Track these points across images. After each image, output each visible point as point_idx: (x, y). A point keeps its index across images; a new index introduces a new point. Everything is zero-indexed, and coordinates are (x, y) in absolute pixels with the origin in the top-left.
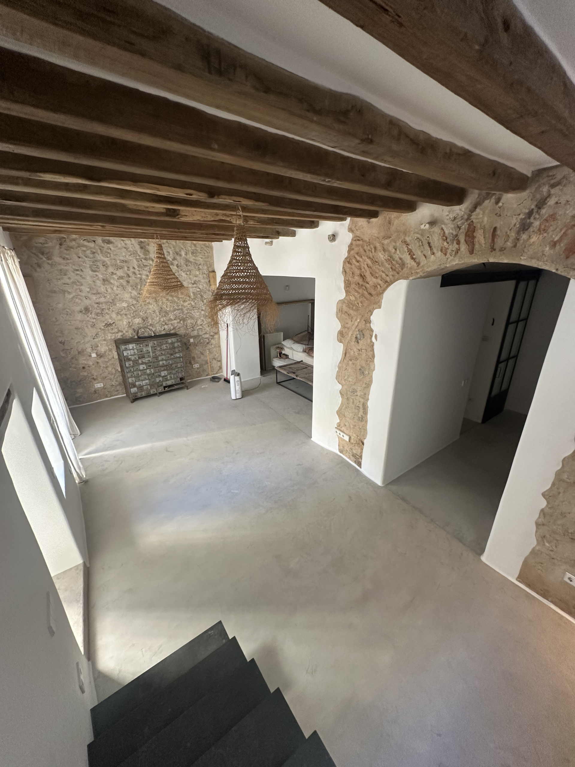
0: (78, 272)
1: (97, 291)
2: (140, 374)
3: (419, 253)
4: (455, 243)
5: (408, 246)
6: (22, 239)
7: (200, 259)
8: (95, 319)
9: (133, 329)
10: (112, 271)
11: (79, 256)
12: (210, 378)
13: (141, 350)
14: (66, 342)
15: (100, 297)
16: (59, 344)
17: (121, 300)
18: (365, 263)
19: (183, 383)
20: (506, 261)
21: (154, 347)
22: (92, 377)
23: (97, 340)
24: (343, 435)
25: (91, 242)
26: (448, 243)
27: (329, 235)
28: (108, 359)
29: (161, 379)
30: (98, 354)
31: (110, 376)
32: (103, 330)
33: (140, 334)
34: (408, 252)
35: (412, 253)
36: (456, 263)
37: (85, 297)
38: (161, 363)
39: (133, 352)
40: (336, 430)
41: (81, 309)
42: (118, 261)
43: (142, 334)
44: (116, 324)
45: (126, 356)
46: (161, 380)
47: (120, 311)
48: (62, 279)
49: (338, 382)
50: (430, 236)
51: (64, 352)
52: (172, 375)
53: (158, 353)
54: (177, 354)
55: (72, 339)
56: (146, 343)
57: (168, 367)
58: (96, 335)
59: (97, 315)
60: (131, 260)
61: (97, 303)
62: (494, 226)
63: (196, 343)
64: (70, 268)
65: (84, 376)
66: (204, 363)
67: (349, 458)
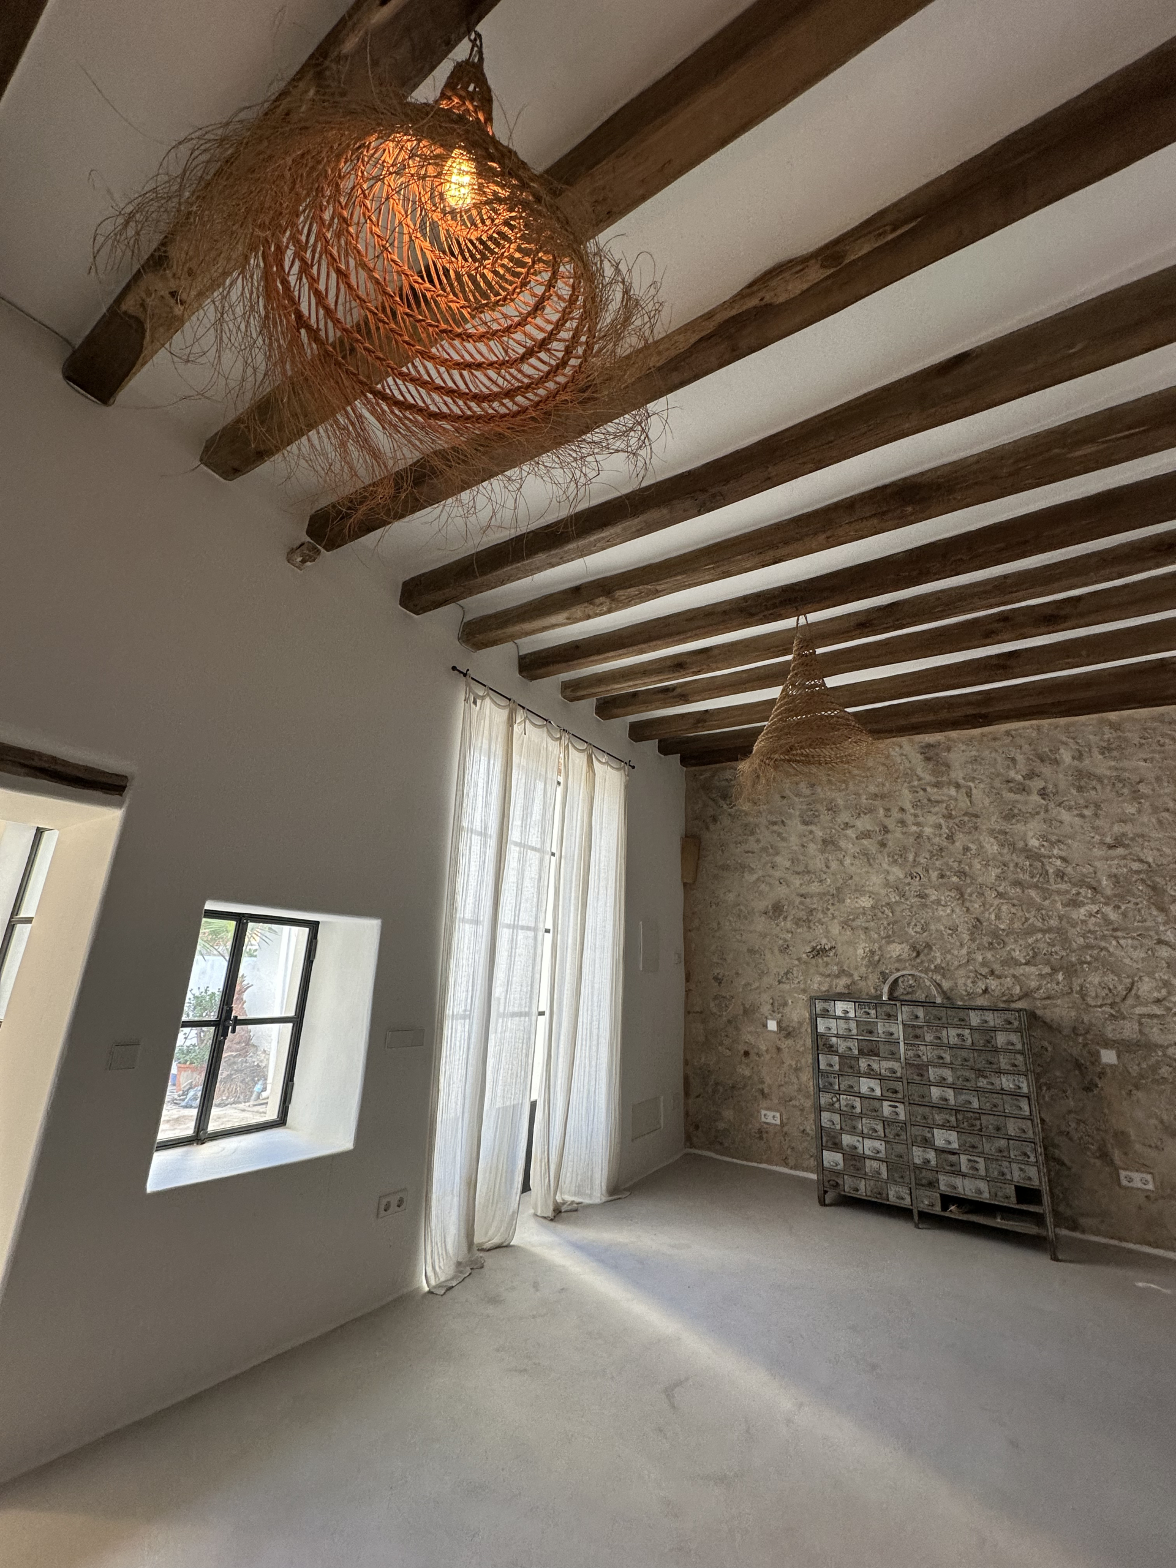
0: (776, 828)
1: (806, 868)
2: (858, 1110)
8: (792, 932)
9: (882, 973)
10: (847, 820)
13: (869, 1028)
14: (725, 979)
15: (811, 882)
16: (713, 981)
19: (1032, 1218)
22: (760, 1086)
23: (786, 987)
29: (931, 1155)
30: (784, 1025)
32: (805, 963)
37: (780, 879)
38: (935, 1092)
39: (845, 1026)
41: (767, 907)
42: (864, 797)
44: (840, 951)
45: (823, 1035)
46: (933, 1163)
48: (746, 842)
51: (717, 1002)
52: (982, 1161)
53: (927, 1053)
54: (1004, 1079)
55: (737, 974)
57: (964, 1121)
58: (786, 974)
59: (797, 924)
60: (896, 791)
61: (802, 896)
63: (1134, 1074)
64: (763, 820)
65: (744, 1077)
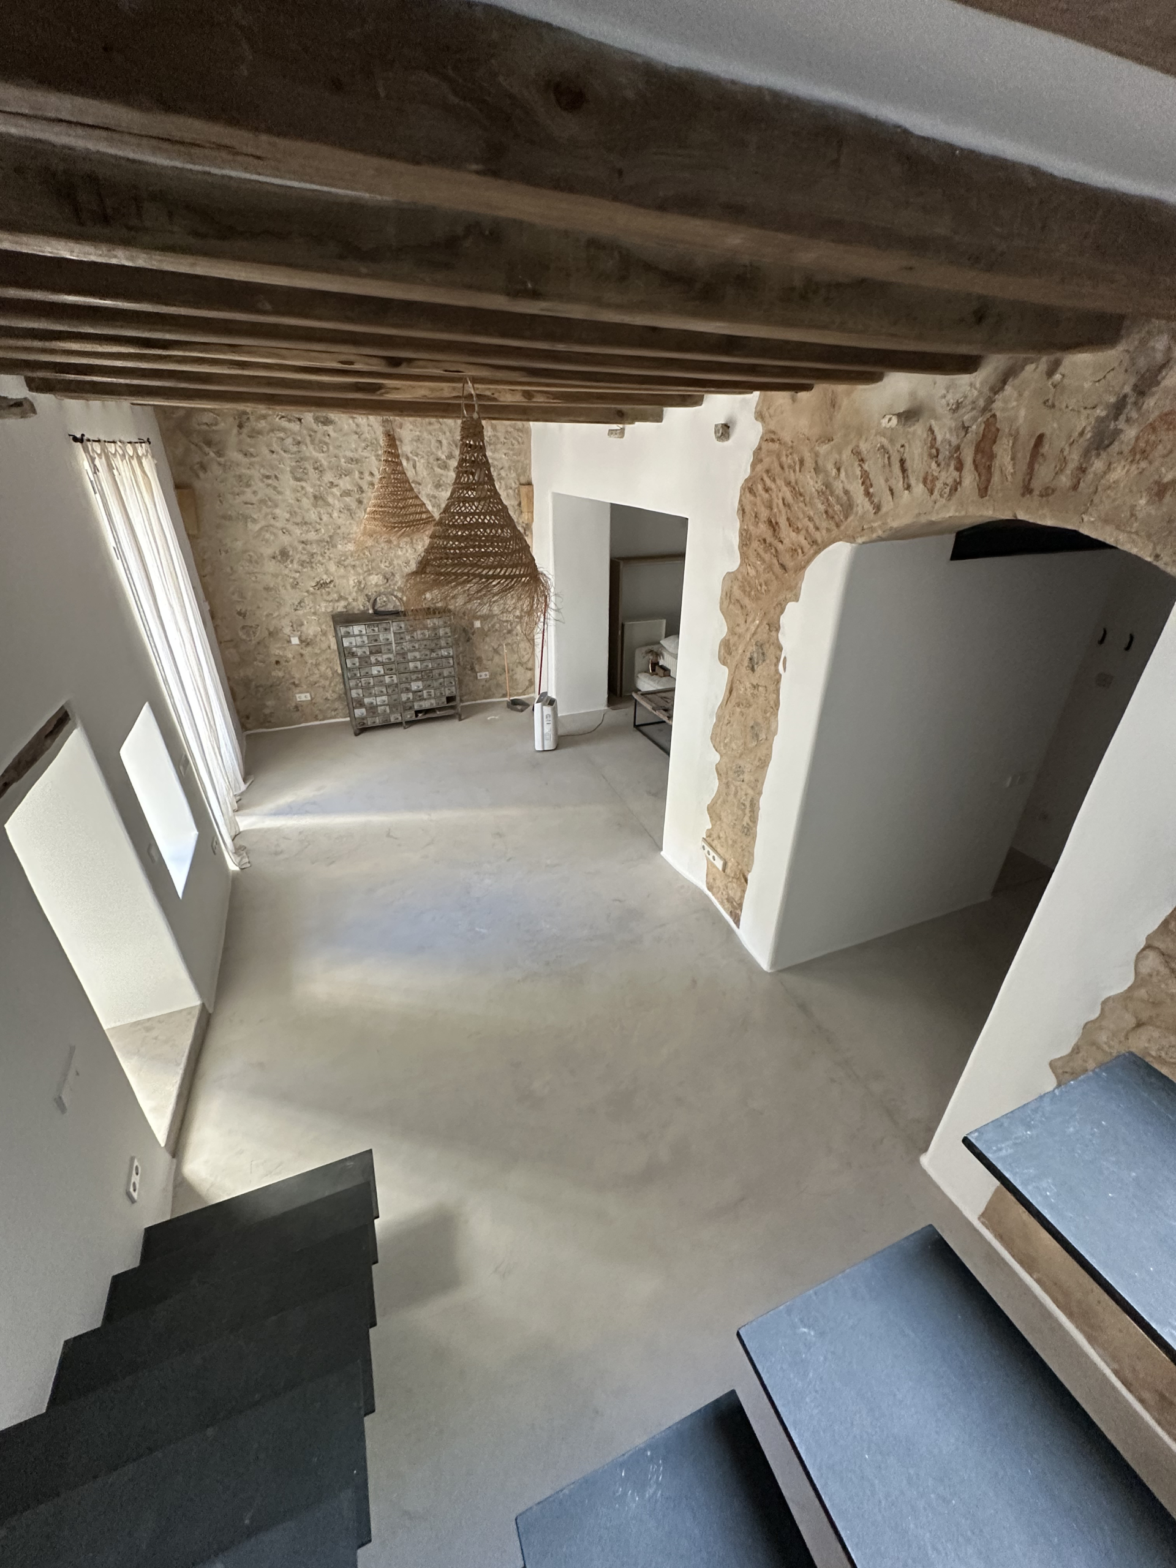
0: (270, 481)
1: (303, 518)
2: (372, 684)
3: (882, 481)
4: (952, 467)
5: (863, 465)
6: (174, 416)
7: (504, 456)
8: (299, 572)
9: (366, 595)
10: (331, 480)
11: (273, 449)
12: (508, 702)
13: (375, 638)
14: (248, 613)
15: (308, 531)
16: (237, 616)
17: (346, 538)
18: (780, 495)
19: (453, 707)
20: (1049, 522)
21: (400, 633)
22: (292, 681)
23: (300, 612)
24: (714, 857)
25: (294, 421)
26: (939, 465)
27: (716, 426)
28: (320, 649)
29: (410, 695)
30: (303, 638)
31: (323, 682)
32: (313, 594)
33: (379, 605)
34: (861, 477)
35: (868, 482)
36: (951, 515)
37: (282, 529)
38: (411, 665)
39: (361, 640)
40: (703, 844)
41: (275, 553)
42: (343, 460)
43: (383, 606)
44: (337, 584)
45: (347, 648)
47: (343, 558)
48: (243, 493)
49: (714, 746)
50: (907, 445)
51: (245, 631)
52: (432, 691)
53: (407, 646)
54: (442, 651)
55: (258, 607)
56: (384, 625)
57: (425, 675)
58: (300, 603)
59: (302, 565)
60: (366, 458)
61: (303, 542)
62: (1038, 434)
63: (486, 630)
64: (256, 473)
65: (278, 678)
66: (499, 670)
67: (722, 903)
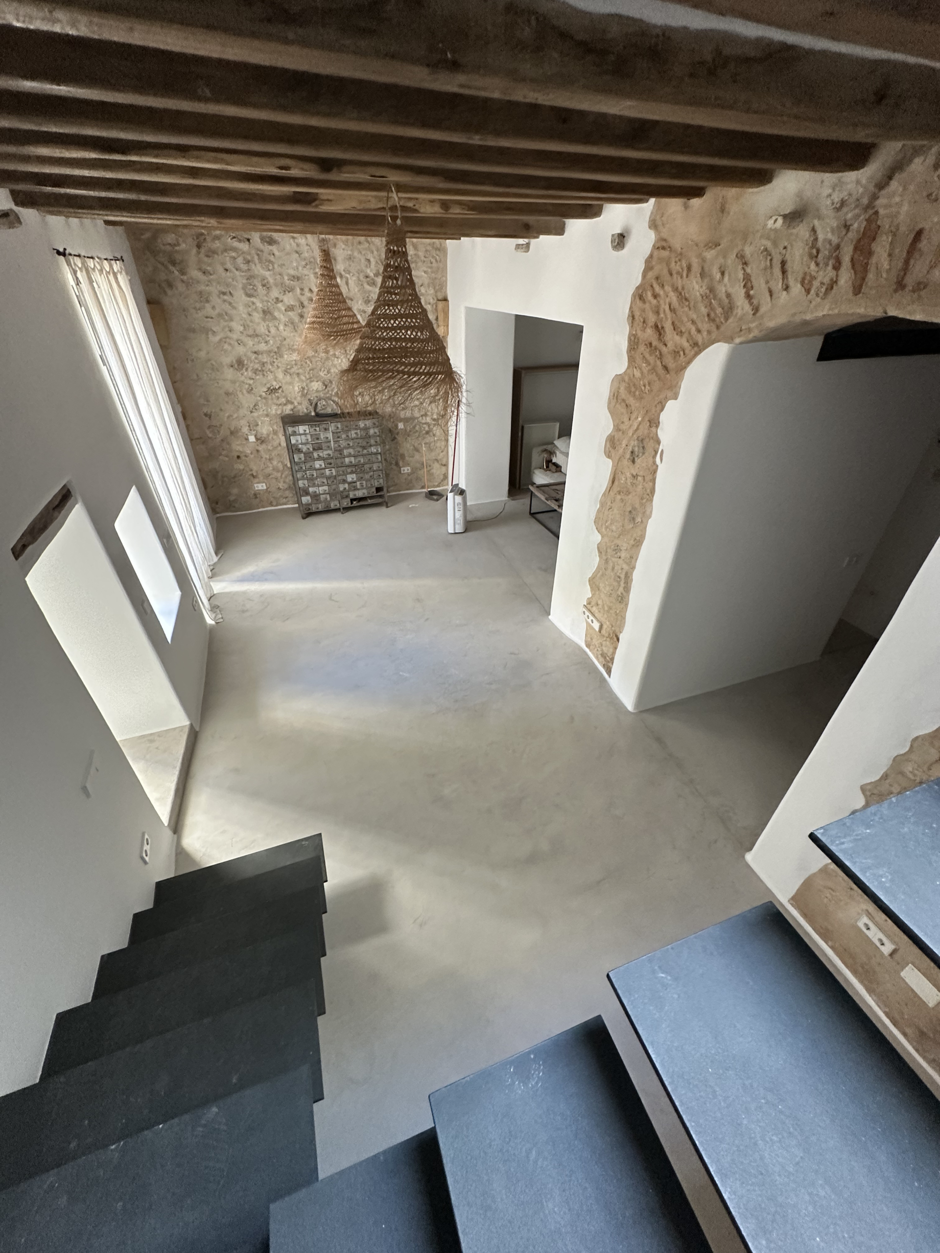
0: (225, 297)
1: (254, 332)
2: (315, 476)
3: (762, 281)
4: (830, 268)
5: (746, 268)
6: (143, 237)
7: (423, 274)
8: (253, 379)
9: (309, 400)
10: (277, 296)
11: (227, 267)
12: (426, 493)
13: (317, 437)
14: (213, 414)
15: (259, 342)
16: (204, 417)
17: (292, 349)
18: (668, 300)
19: (381, 496)
20: (918, 317)
21: (337, 433)
22: (251, 473)
23: (255, 414)
24: (592, 621)
25: (244, 242)
26: (817, 264)
27: (613, 235)
28: (272, 446)
29: (346, 486)
30: (258, 437)
31: (275, 474)
32: (265, 398)
33: (320, 408)
34: (743, 281)
35: (749, 285)
36: (825, 313)
37: (237, 341)
38: (347, 460)
39: (306, 438)
40: (584, 610)
41: (232, 362)
42: (286, 278)
43: (323, 409)
44: (284, 390)
45: (294, 444)
46: (347, 488)
47: (289, 367)
49: (597, 528)
50: (789, 247)
51: (211, 430)
52: (364, 482)
53: (343, 444)
54: (372, 448)
55: (221, 410)
56: (324, 426)
57: (357, 468)
58: (255, 406)
59: (256, 373)
60: (306, 275)
61: (255, 353)
62: (917, 229)
63: (408, 431)
64: (214, 289)
65: (240, 470)
66: (418, 465)
67: (597, 658)
